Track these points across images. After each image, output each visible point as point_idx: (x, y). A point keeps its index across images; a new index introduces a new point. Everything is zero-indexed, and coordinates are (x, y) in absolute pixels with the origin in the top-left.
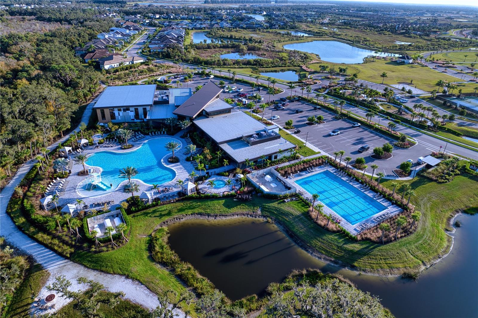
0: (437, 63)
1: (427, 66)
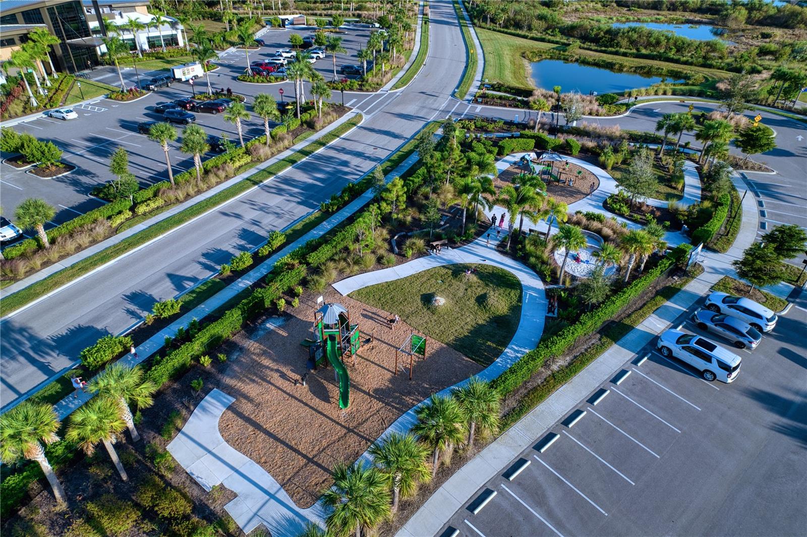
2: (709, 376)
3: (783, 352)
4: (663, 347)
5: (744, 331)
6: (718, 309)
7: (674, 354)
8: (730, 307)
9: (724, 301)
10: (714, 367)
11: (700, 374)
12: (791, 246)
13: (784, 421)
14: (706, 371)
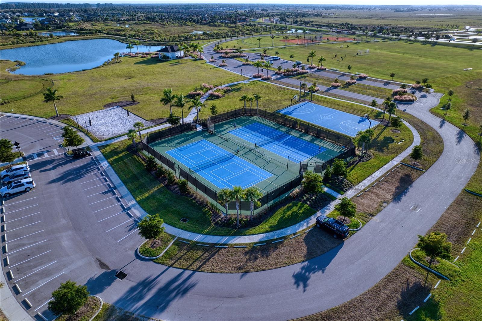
0: (222, 53)
1: (202, 59)
2: (28, 190)
3: (41, 171)
4: (5, 194)
5: (23, 173)
6: (8, 175)
7: (11, 193)
8: (11, 172)
9: (7, 172)
10: (27, 186)
11: (25, 191)
12: (8, 146)
13: (63, 181)
14: (26, 189)
